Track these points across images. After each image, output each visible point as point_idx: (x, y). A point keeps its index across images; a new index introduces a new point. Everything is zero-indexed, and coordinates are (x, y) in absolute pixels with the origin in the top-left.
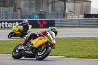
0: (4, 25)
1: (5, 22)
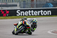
0: (31, 13)
1: (31, 10)
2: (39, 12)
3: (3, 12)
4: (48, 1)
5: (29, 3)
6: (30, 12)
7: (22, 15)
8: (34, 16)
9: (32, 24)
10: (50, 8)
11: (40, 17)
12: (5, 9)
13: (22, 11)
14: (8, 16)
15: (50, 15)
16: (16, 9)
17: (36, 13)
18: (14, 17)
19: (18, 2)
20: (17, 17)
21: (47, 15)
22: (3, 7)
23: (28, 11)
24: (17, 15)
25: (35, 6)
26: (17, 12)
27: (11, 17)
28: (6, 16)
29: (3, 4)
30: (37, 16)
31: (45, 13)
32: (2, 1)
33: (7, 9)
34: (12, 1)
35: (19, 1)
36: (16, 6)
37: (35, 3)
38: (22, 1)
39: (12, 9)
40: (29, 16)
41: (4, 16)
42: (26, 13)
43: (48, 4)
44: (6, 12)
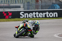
2: (44, 14)
3: (5, 14)
4: (54, 2)
5: (33, 4)
6: (35, 14)
7: (26, 17)
8: (39, 18)
9: (34, 26)
10: (56, 10)
11: (46, 19)
12: (7, 11)
13: (26, 13)
14: (11, 18)
15: (57, 17)
16: (19, 11)
17: (41, 15)
18: (17, 19)
19: (21, 3)
20: (20, 19)
21: (53, 17)
22: (5, 9)
23: (32, 13)
24: (21, 17)
25: (40, 7)
26: (21, 14)
27: (14, 19)
28: (9, 18)
29: (5, 5)
30: (42, 18)
31: (51, 15)
32: (4, 2)
33: (10, 11)
34: (15, 2)
35: (23, 2)
36: (19, 7)
37: (40, 4)
38: (26, 2)
39: (15, 11)
40: (33, 18)
41: (6, 18)
42: (30, 15)
43: (54, 5)
44: (9, 14)
